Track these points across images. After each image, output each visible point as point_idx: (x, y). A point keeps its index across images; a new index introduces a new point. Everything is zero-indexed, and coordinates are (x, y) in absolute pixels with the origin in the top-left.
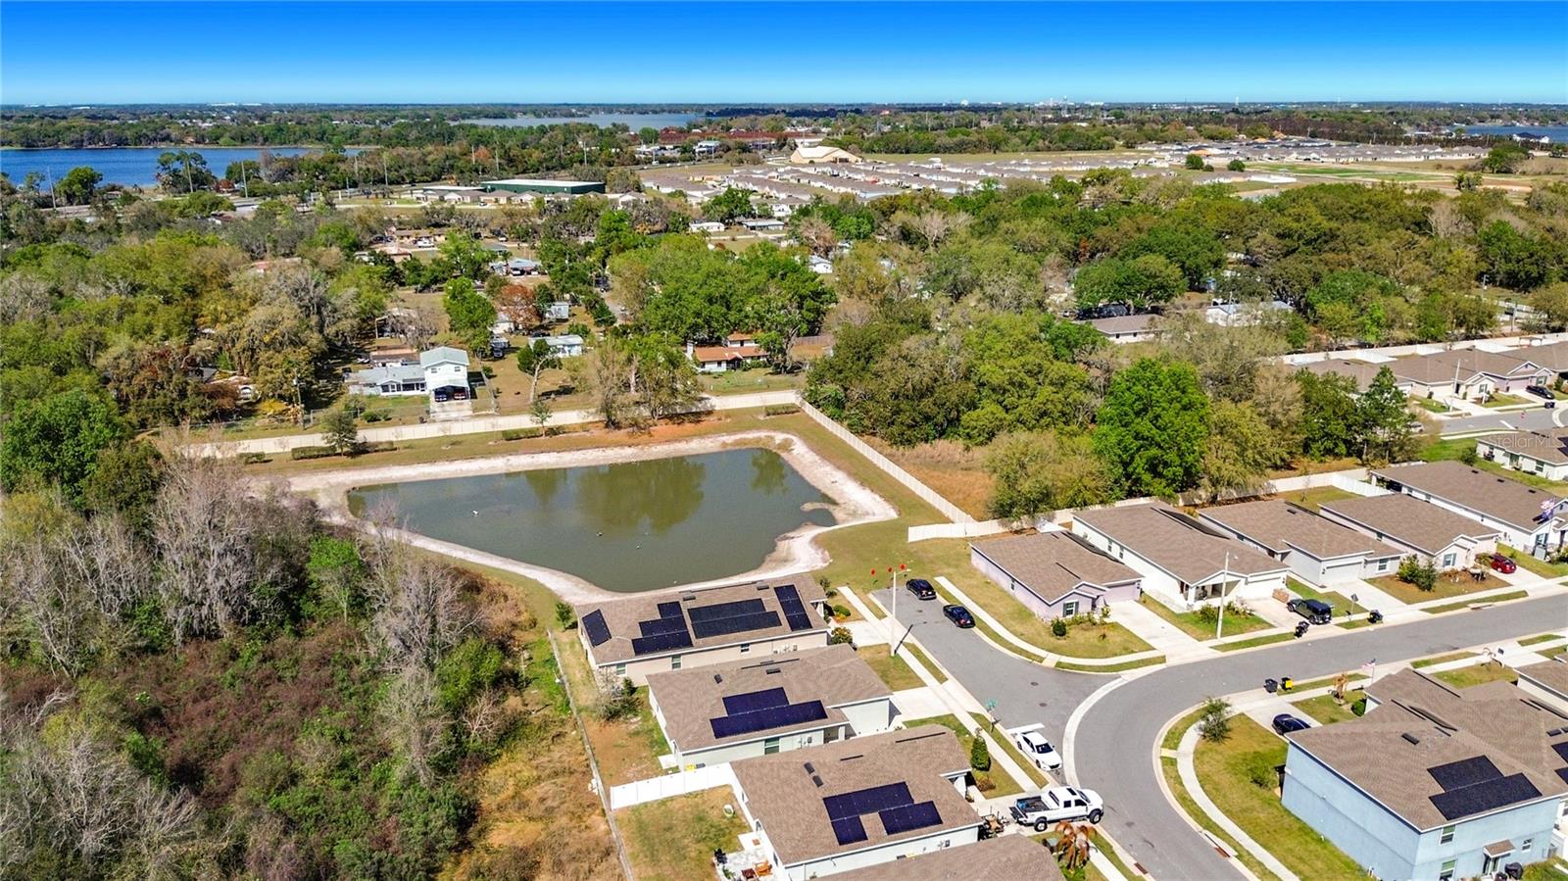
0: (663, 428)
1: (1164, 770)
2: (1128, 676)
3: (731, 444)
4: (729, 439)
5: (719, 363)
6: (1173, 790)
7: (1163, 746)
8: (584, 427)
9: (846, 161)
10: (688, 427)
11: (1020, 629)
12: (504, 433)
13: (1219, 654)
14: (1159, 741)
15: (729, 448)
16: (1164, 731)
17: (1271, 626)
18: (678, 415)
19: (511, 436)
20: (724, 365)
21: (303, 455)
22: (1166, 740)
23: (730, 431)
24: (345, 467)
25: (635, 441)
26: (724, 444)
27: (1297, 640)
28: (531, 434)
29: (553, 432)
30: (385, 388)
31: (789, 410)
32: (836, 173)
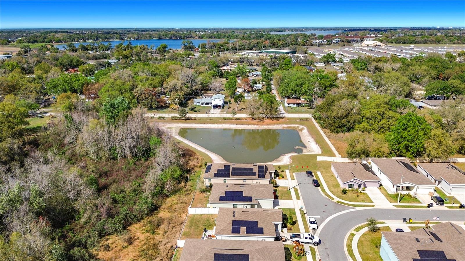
0: (267, 121)
1: (349, 237)
2: (358, 209)
3: (286, 128)
4: (285, 126)
5: (294, 104)
6: (348, 242)
7: (354, 230)
8: (246, 119)
9: (380, 45)
10: (275, 121)
11: (333, 190)
12: (224, 118)
13: (395, 208)
14: (354, 228)
15: (284, 128)
16: (357, 226)
17: (421, 203)
18: (274, 118)
19: (226, 119)
20: (295, 105)
21: (174, 118)
22: (356, 229)
23: (287, 124)
24: (182, 123)
25: (258, 124)
26: (284, 127)
27: (428, 209)
28: (231, 119)
29: (237, 119)
30: (202, 104)
31: (307, 119)
32: (373, 49)
